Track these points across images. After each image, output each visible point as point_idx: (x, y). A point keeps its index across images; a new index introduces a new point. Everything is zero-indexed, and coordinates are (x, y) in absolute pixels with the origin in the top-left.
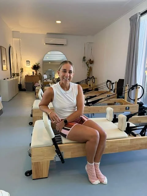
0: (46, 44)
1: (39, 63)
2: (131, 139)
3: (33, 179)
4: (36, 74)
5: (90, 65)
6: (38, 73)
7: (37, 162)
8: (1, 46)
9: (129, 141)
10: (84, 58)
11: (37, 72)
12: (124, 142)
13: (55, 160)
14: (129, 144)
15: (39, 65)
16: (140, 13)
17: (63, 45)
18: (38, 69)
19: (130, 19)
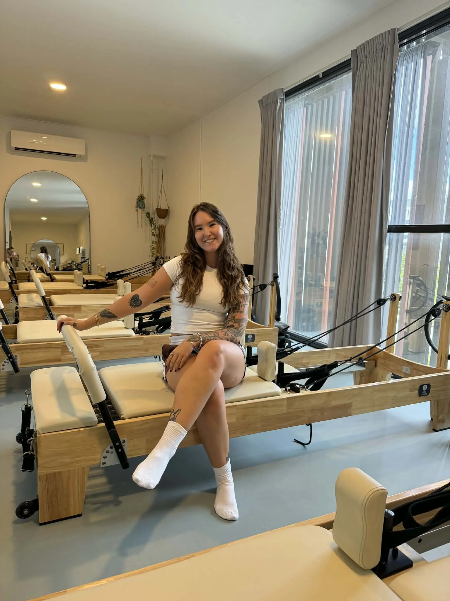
2: (288, 399)
3: (41, 524)
7: (54, 473)
9: (285, 402)
12: (274, 406)
13: (104, 463)
14: (284, 409)
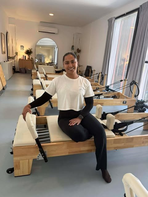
0: (39, 31)
1: (32, 49)
4: (29, 58)
5: (78, 54)
6: (30, 58)
8: (1, 33)
10: (73, 46)
11: (29, 56)
15: (32, 50)
16: (115, 17)
17: (54, 33)
18: (31, 54)
19: (108, 20)
